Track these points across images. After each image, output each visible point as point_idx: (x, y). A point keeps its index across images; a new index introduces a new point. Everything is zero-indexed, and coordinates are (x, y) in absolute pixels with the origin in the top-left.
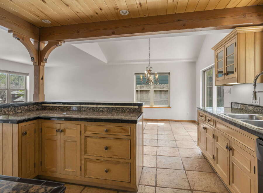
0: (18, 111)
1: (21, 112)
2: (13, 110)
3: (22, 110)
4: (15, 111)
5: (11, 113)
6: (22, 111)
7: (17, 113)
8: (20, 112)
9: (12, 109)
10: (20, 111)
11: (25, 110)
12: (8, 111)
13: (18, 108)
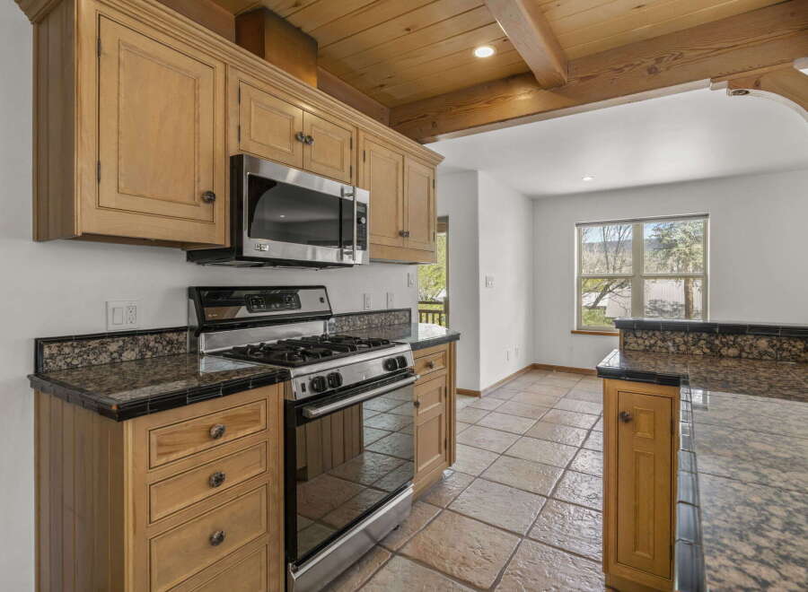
0: (724, 351)
1: (739, 357)
2: (702, 342)
3: (742, 350)
4: (710, 349)
5: (698, 352)
6: (744, 355)
7: (721, 356)
8: (734, 357)
9: (700, 340)
10: (733, 352)
11: (756, 352)
12: (686, 343)
13: (724, 340)
